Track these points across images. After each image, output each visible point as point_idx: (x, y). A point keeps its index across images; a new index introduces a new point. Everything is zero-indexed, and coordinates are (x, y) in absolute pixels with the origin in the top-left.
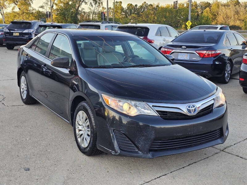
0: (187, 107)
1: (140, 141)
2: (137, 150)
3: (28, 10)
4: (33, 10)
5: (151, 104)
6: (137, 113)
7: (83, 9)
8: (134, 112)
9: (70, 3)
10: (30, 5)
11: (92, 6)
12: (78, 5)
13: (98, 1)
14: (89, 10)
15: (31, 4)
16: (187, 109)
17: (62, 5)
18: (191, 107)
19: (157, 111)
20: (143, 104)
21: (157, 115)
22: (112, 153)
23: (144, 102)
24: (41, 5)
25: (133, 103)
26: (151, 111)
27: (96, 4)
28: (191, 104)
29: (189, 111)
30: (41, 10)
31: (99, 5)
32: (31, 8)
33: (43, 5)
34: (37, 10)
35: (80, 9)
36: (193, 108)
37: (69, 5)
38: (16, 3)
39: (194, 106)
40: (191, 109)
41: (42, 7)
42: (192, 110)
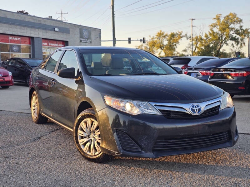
0: (191, 107)
1: (142, 140)
2: (140, 150)
3: (173, 54)
4: (178, 53)
5: (154, 104)
6: (139, 112)
7: (225, 50)
8: (136, 112)
9: (211, 45)
10: (174, 49)
11: (233, 47)
12: (219, 47)
13: (240, 42)
14: (231, 52)
15: (176, 48)
16: (191, 108)
17: (203, 48)
18: (195, 107)
19: (159, 110)
20: (146, 103)
21: (159, 114)
22: (116, 154)
23: (146, 101)
24: (184, 49)
25: (135, 102)
26: (153, 110)
27: (238, 44)
28: (195, 104)
29: (193, 110)
30: (184, 53)
31: (242, 45)
32: (176, 53)
33: (186, 49)
34: (181, 54)
35: (221, 50)
36: (197, 108)
37: (210, 47)
38: (163, 48)
39: (198, 106)
40: (195, 108)
41: (185, 51)
42: (196, 110)
